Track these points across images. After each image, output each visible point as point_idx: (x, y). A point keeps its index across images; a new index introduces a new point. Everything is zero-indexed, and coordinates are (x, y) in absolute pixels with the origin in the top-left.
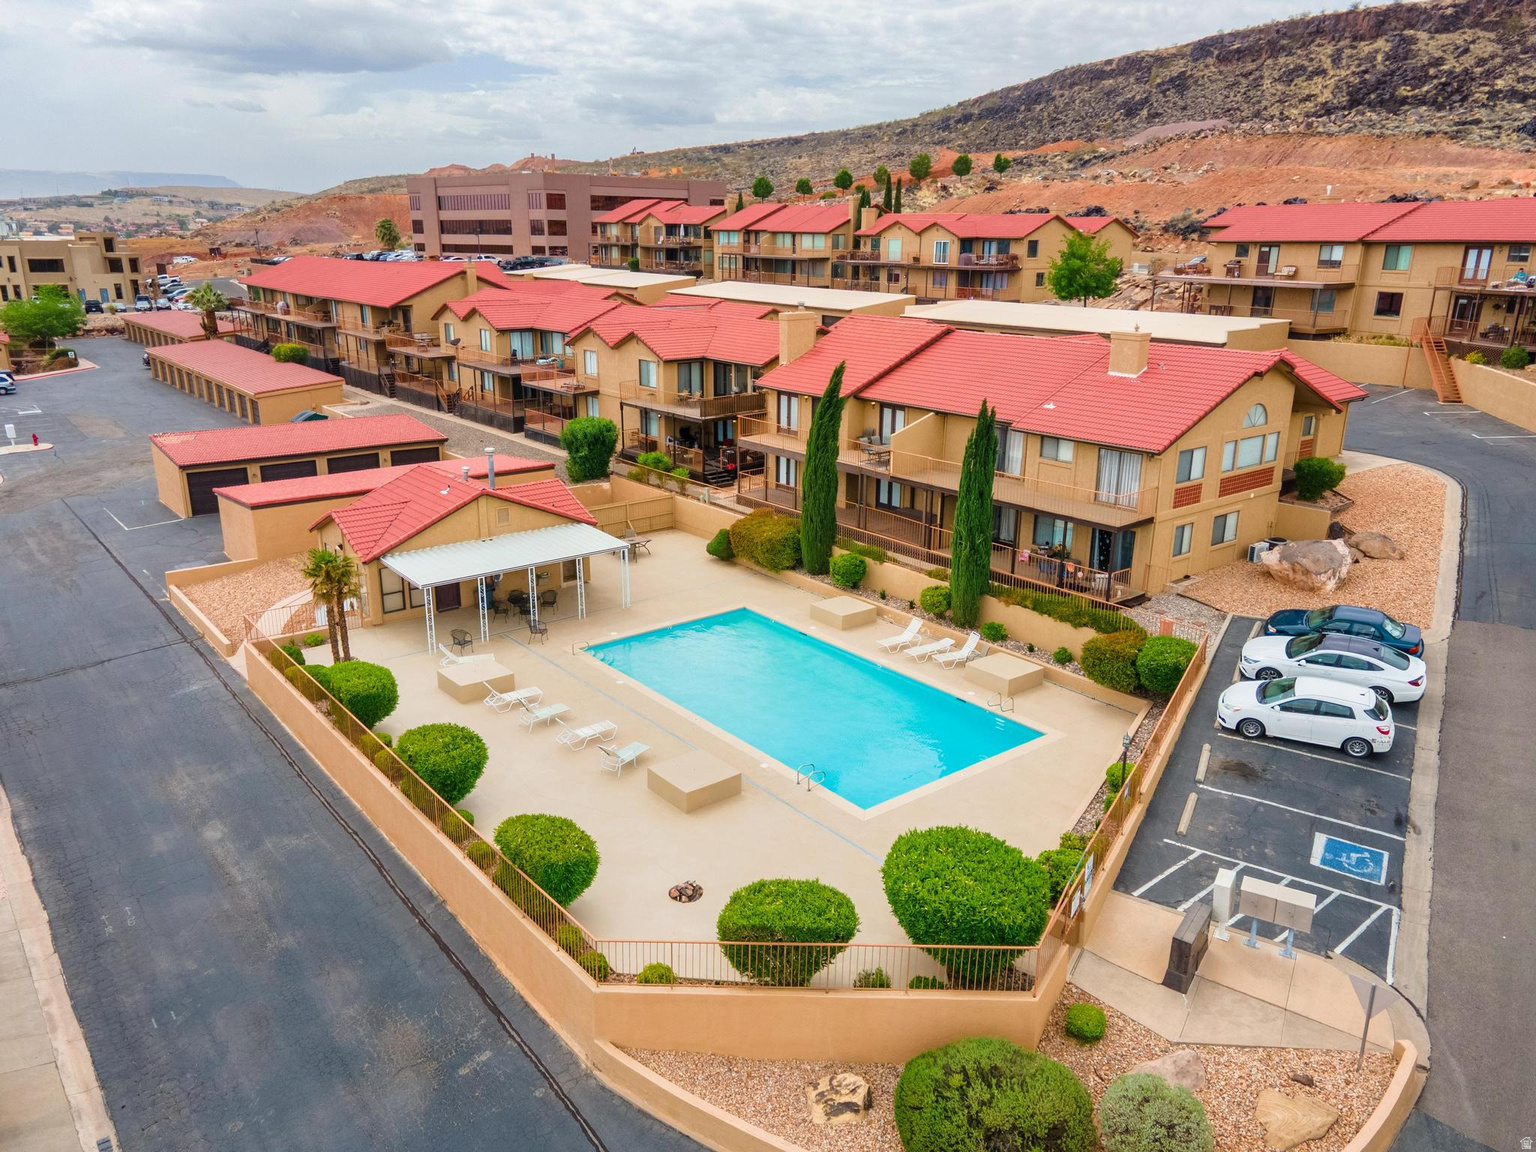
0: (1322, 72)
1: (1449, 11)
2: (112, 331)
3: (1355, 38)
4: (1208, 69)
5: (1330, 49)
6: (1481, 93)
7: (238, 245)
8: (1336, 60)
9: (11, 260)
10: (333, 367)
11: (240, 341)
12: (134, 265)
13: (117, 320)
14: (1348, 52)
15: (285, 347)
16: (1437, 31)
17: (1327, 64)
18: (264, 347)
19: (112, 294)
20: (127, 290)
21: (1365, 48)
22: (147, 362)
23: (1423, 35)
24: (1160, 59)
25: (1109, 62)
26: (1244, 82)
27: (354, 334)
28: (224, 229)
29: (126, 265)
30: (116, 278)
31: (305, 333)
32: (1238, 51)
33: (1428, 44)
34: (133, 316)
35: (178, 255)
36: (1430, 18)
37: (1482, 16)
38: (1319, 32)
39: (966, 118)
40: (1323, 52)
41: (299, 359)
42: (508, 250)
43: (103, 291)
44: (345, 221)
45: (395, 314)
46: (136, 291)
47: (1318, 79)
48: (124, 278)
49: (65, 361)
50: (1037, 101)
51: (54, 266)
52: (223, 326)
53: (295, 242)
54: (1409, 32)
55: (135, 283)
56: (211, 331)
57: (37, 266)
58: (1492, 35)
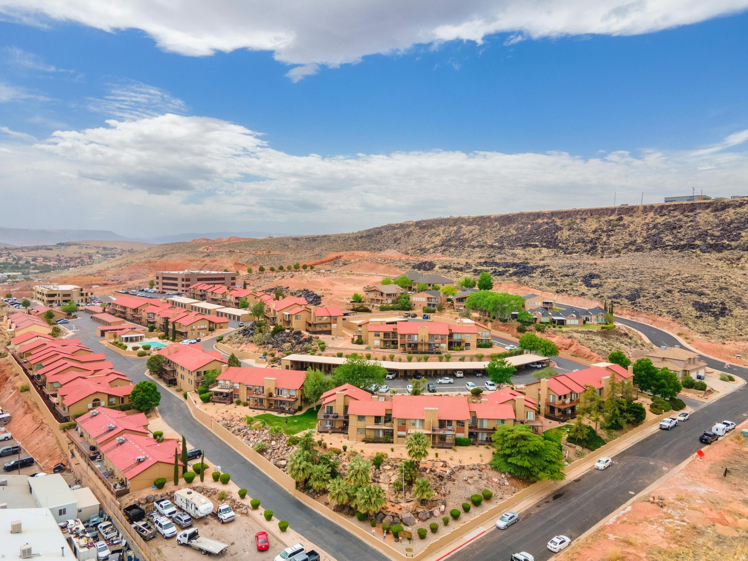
0: (439, 235)
1: (471, 220)
2: (81, 310)
3: (450, 226)
4: (417, 231)
5: (443, 229)
6: (467, 244)
7: (113, 281)
8: (444, 232)
9: (59, 294)
10: (125, 318)
11: (109, 313)
12: (87, 294)
13: (83, 308)
14: (447, 229)
15: (117, 314)
16: (468, 226)
17: (441, 233)
18: (114, 315)
19: (81, 301)
20: (84, 300)
21: (451, 228)
22: (91, 317)
23: (464, 226)
24: (408, 226)
25: (397, 224)
26: (422, 236)
27: (129, 312)
28: (109, 273)
29: (85, 295)
30: (82, 297)
31: (122, 312)
32: (424, 226)
33: (465, 229)
34: (86, 307)
35: (94, 285)
36: (467, 221)
37: (478, 222)
38: (442, 223)
39: (361, 237)
40: (442, 228)
41: (119, 317)
42: (177, 290)
43: (79, 301)
44: (149, 269)
45: (135, 310)
46: (86, 301)
47: (438, 237)
48: (83, 298)
49: (75, 317)
50: (378, 234)
51: (69, 295)
52: (107, 310)
53: (130, 280)
54: (462, 225)
55: (86, 299)
56: (104, 311)
57: (64, 295)
58: (479, 228)
